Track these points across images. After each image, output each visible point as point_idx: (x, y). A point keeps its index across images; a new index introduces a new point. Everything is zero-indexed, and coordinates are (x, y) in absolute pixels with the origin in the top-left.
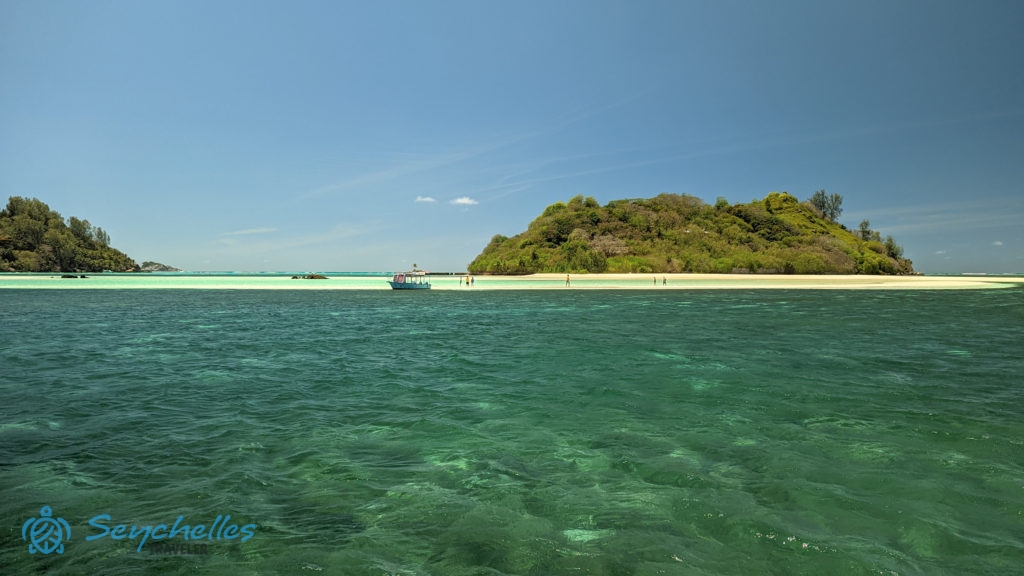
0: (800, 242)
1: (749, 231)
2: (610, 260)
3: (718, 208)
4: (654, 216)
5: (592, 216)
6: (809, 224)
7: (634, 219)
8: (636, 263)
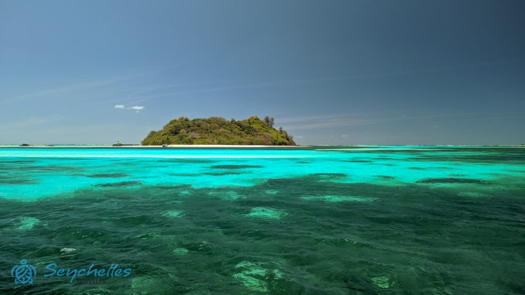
0: (257, 135)
1: (241, 130)
2: (194, 141)
3: (232, 122)
4: (209, 125)
5: (187, 124)
6: (262, 128)
7: (202, 126)
8: (203, 141)
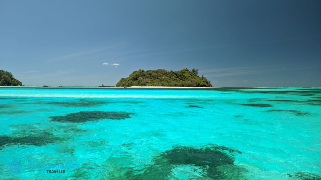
0: (187, 80)
1: (177, 77)
2: (147, 84)
3: (171, 72)
4: (157, 74)
5: (143, 74)
6: (190, 76)
7: (152, 75)
8: (152, 84)
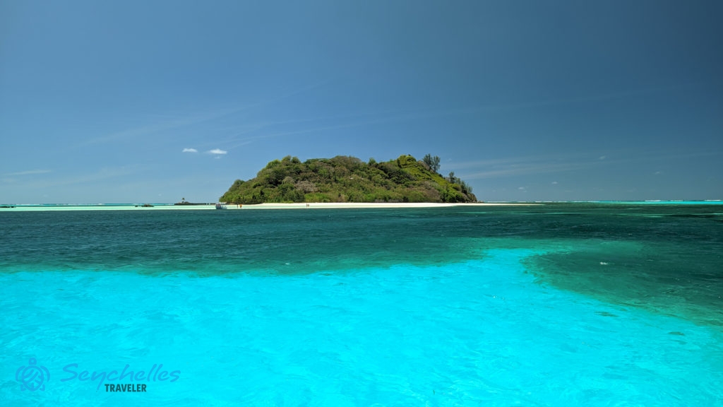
0: (414, 184)
1: (386, 178)
2: (306, 196)
3: (370, 164)
4: (332, 169)
5: (296, 169)
6: (421, 174)
7: (321, 171)
8: (321, 197)
